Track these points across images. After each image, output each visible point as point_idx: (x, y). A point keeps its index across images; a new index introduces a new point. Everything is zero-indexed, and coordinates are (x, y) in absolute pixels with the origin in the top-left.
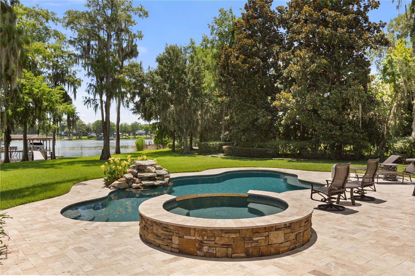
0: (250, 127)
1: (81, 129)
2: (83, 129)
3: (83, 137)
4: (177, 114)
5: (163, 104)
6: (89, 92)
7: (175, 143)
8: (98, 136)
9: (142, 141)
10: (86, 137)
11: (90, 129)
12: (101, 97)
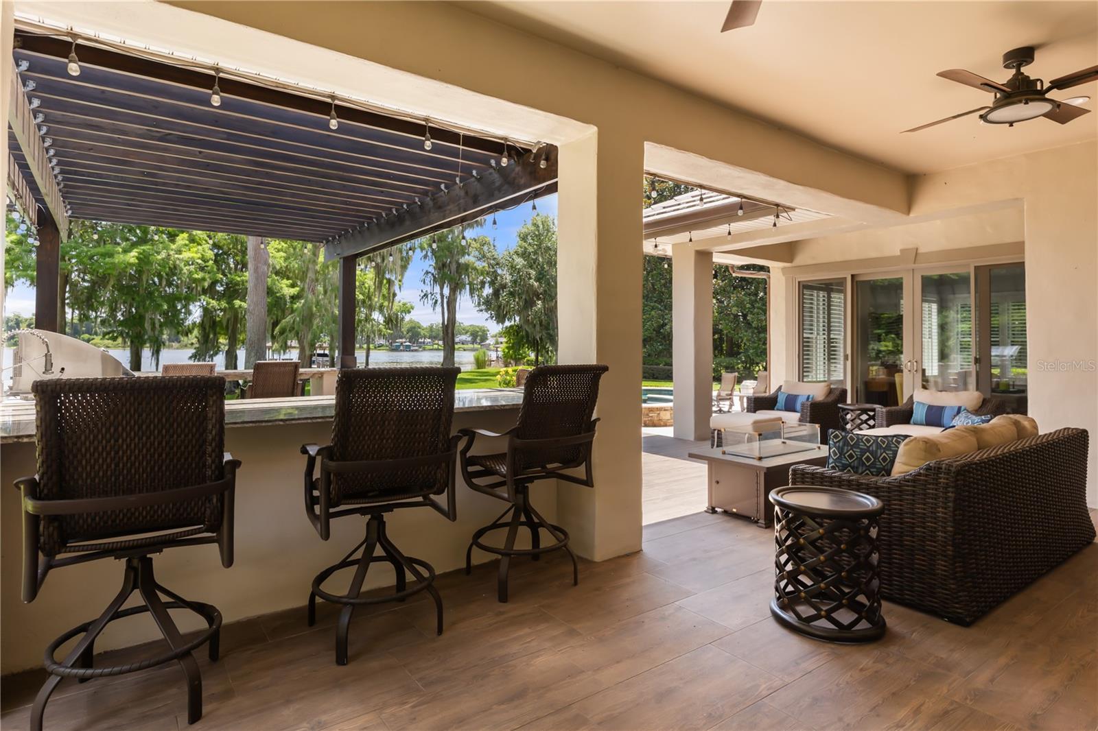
0: (654, 335)
4: (546, 314)
5: (526, 299)
6: (424, 283)
7: (539, 358)
9: (484, 353)
12: (442, 289)
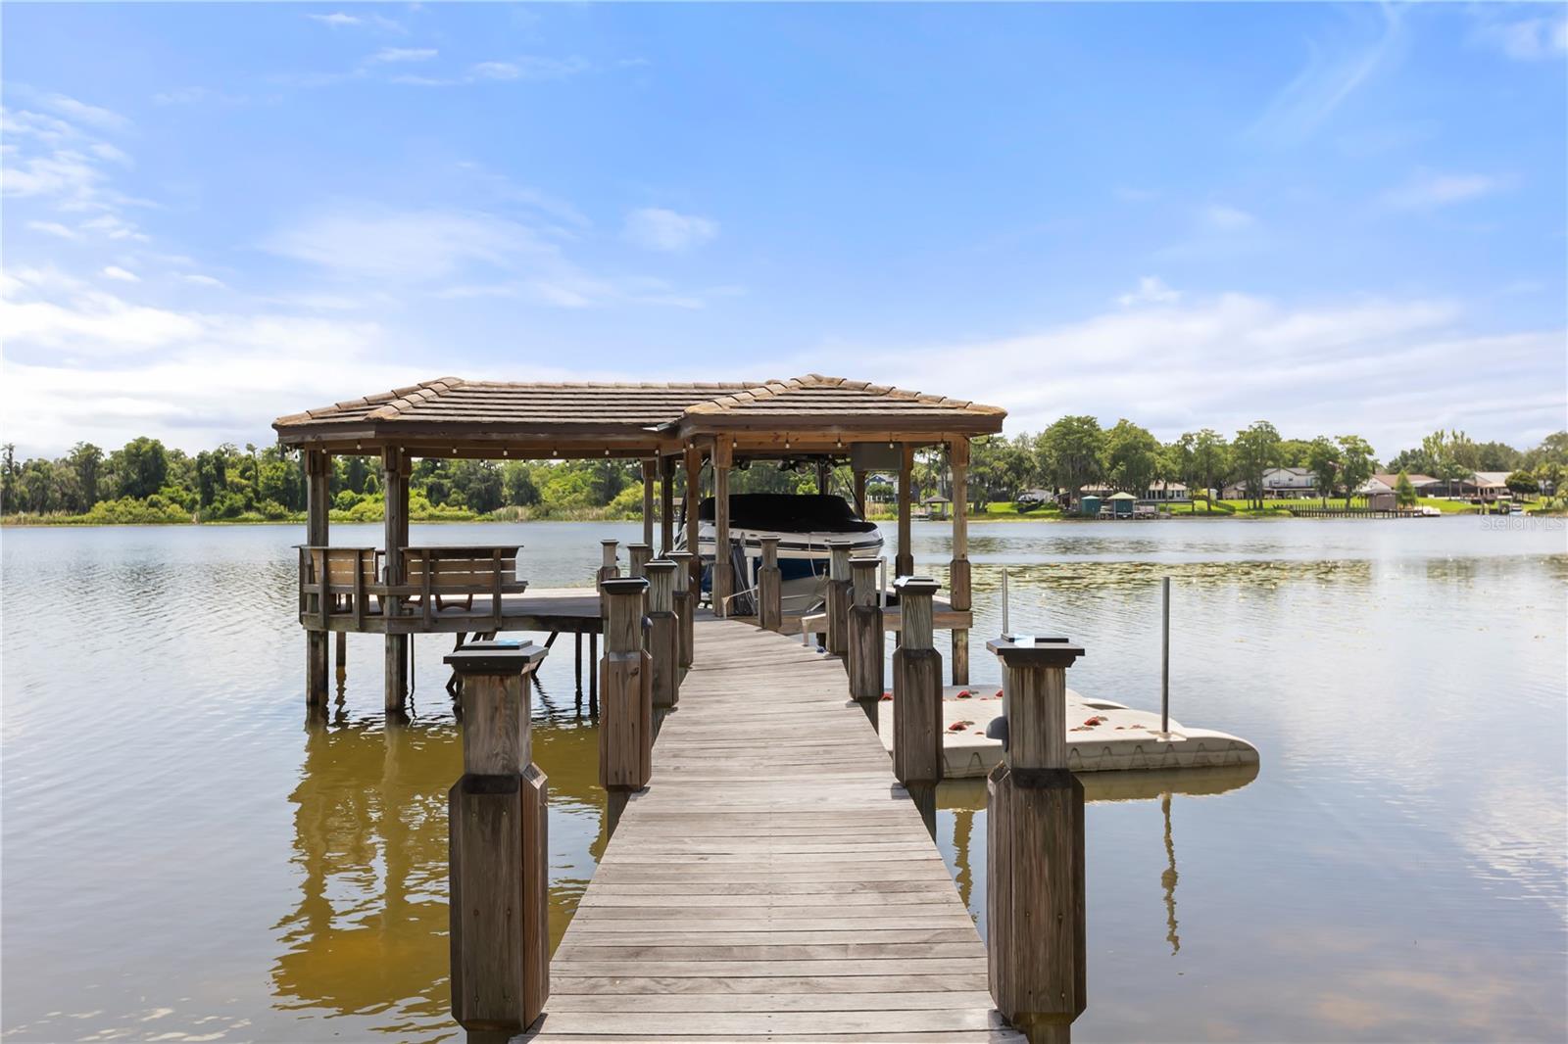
1: (984, 464)
2: (996, 464)
3: (994, 507)
8: (1066, 500)
10: (1003, 507)
11: (1027, 465)
